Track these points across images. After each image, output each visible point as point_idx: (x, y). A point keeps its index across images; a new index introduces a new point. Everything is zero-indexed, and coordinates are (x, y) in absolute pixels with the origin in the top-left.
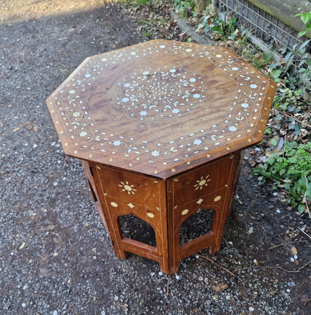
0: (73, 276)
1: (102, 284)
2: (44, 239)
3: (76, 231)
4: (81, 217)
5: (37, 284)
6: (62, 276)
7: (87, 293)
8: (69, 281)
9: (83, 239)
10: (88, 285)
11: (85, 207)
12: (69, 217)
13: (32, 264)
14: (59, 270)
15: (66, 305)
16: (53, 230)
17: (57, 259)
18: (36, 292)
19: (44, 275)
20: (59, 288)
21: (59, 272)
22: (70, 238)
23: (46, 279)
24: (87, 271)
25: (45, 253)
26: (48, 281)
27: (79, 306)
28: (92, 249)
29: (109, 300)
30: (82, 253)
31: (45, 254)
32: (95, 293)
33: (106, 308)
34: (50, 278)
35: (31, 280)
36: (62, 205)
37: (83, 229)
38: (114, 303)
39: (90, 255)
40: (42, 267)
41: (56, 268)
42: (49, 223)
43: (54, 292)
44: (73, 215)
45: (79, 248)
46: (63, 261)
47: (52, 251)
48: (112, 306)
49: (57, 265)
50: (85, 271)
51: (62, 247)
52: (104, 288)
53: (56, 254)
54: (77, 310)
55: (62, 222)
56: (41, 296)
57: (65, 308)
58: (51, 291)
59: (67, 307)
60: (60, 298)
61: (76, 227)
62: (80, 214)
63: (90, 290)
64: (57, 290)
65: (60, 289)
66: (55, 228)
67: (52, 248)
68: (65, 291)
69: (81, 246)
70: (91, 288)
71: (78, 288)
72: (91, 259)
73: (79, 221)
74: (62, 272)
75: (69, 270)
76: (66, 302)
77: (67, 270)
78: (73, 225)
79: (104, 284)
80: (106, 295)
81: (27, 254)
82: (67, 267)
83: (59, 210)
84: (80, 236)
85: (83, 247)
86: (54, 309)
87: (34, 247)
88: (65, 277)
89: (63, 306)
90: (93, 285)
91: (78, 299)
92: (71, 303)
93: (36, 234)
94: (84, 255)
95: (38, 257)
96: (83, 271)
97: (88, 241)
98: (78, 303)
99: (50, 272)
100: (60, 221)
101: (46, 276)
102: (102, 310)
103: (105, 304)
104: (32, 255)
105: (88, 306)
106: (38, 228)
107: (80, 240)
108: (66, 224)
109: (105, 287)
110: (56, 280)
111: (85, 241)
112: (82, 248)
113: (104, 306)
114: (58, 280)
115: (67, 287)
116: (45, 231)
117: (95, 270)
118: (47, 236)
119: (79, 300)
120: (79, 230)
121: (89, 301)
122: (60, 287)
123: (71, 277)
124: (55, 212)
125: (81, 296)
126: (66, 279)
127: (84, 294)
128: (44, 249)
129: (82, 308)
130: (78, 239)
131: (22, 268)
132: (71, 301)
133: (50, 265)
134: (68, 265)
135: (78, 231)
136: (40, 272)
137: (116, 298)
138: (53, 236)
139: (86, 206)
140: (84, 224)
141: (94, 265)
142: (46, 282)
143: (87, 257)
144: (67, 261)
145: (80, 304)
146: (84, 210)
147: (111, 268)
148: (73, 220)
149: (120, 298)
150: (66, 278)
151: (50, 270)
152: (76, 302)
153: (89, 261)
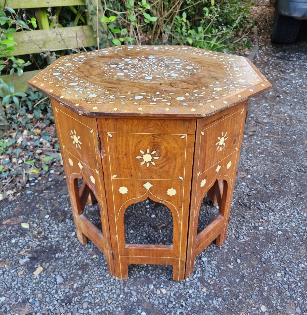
0: (272, 274)
1: (258, 243)
3: (220, 299)
4: (197, 304)
6: (280, 284)
8: (279, 275)
11: (178, 308)
14: (277, 294)
19: (294, 307)
21: (277, 291)
22: (233, 301)
23: (296, 302)
24: (257, 262)
26: (297, 297)
29: (267, 232)
30: (243, 277)
32: (270, 245)
34: (291, 297)
38: (266, 228)
39: (239, 267)
48: (270, 229)
49: (274, 300)
50: (258, 264)
51: (251, 306)
53: (263, 309)
54: (295, 254)
57: (303, 265)
58: (301, 288)
59: (301, 263)
60: (298, 275)
61: (215, 302)
62: (193, 308)
63: (271, 252)
64: (296, 282)
65: (293, 280)
68: (290, 273)
69: (236, 283)
70: (269, 251)
71: (277, 263)
72: (243, 264)
73: (204, 303)
74: (276, 287)
75: (269, 280)
76: (298, 267)
78: (214, 308)
79: (257, 242)
80: (265, 236)
82: (267, 285)
85: (235, 281)
88: (278, 281)
92: (295, 262)
94: (243, 274)
97: (225, 278)
98: (289, 255)
99: (286, 303)
101: (293, 304)
102: (278, 234)
103: (272, 234)
105: (285, 246)
107: (229, 288)
109: (259, 240)
110: (288, 289)
111: (227, 280)
112: (238, 280)
114: (286, 286)
115: (285, 273)
117: (250, 255)
119: (286, 256)
120: (216, 296)
121: (281, 247)
126: (280, 279)
127: (278, 255)
130: (230, 291)
132: (293, 262)
133: (279, 308)
135: (218, 297)
137: (261, 228)
139: (177, 305)
140: (205, 294)
141: (247, 258)
142: (299, 299)
143: (243, 269)
144: (261, 291)
146: (184, 305)
147: (238, 242)
149: (259, 226)
150: (278, 279)
152: (290, 258)
153: (245, 265)
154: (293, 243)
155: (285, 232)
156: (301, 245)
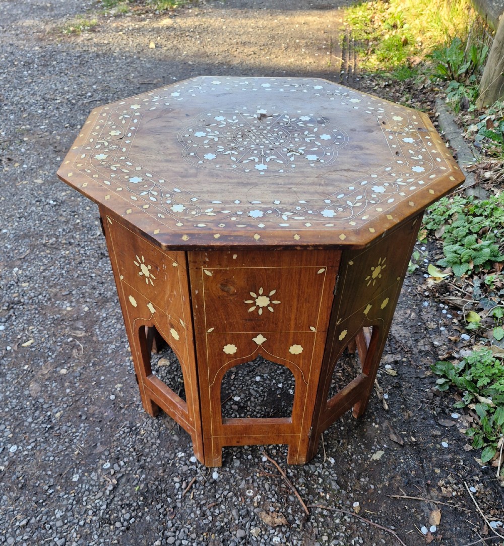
0: (68, 409)
1: (100, 437)
2: (60, 345)
3: (110, 352)
5: (14, 401)
6: (53, 404)
7: (71, 440)
8: (58, 415)
9: (113, 367)
10: (80, 430)
12: (112, 330)
13: (25, 372)
14: (54, 394)
15: (33, 444)
16: (79, 339)
17: (62, 378)
18: (7, 410)
19: (32, 392)
20: (39, 418)
21: (54, 397)
22: (96, 357)
23: (31, 398)
24: (91, 411)
25: (52, 363)
26: (31, 403)
27: (49, 454)
28: (116, 384)
29: (95, 463)
30: (98, 384)
31: (51, 366)
32: (83, 445)
33: (84, 472)
34: (36, 400)
35: (11, 392)
36: (114, 310)
37: (121, 353)
38: (99, 470)
39: (109, 391)
40: (35, 381)
41: (52, 390)
42: (81, 327)
43: (30, 420)
44: (120, 329)
45: (99, 376)
46: (66, 384)
47: (61, 366)
48: (93, 473)
49: (56, 387)
50: (88, 411)
51: (77, 366)
52: (99, 444)
53: (64, 371)
54: (43, 457)
55: (98, 333)
56: (10, 418)
57: (30, 447)
58: (27, 417)
59: (32, 449)
60: (33, 432)
61: (113, 347)
63: (78, 438)
64: (35, 419)
65: (39, 420)
66: (85, 337)
67: (63, 361)
68: (44, 426)
69: (103, 375)
70: (81, 437)
71: (64, 428)
72: (107, 398)
73: (123, 340)
74: (57, 399)
75: (67, 400)
76: (36, 440)
77: (64, 399)
78: (111, 343)
79: (102, 438)
80: (96, 455)
81: (27, 356)
82: (68, 395)
83: (104, 315)
84: (110, 360)
85: (105, 376)
86: (16, 444)
87: (42, 350)
88: (56, 407)
89: (29, 444)
90: (86, 433)
91: (55, 443)
92: (42, 444)
93: (55, 335)
94: (100, 388)
95: (38, 366)
96: (86, 409)
97: (118, 371)
98: (51, 449)
99: (41, 392)
100: (97, 330)
101: (33, 395)
102: (77, 473)
103: (86, 466)
104: (33, 360)
105: (61, 458)
106: (61, 329)
107: (107, 365)
108: (102, 337)
109: (101, 443)
110: (42, 405)
111: (114, 370)
112: (103, 378)
113: (83, 468)
114: (45, 406)
115: (51, 421)
116: (69, 336)
117: (103, 414)
118: (67, 343)
119: (55, 445)
120: (115, 352)
121: (66, 453)
122: (41, 417)
123: (64, 409)
124: (99, 316)
125: (61, 441)
126: (55, 410)
127: (67, 440)
128: (52, 358)
129: (52, 458)
130: (105, 364)
131: (9, 372)
132: (44, 442)
133: (48, 383)
134: (70, 391)
135: (113, 352)
136: (28, 386)
137: (107, 465)
138: (74, 346)
140: (127, 346)
141: (105, 407)
142: (28, 403)
143: (103, 392)
144: (72, 386)
145: (52, 452)
147: (126, 420)
148: (115, 336)
149: (112, 467)
150: (57, 409)
151: (43, 389)
152: (49, 446)
153: (103, 398)
154: (50, 473)
155: (68, 485)
156: (38, 478)
